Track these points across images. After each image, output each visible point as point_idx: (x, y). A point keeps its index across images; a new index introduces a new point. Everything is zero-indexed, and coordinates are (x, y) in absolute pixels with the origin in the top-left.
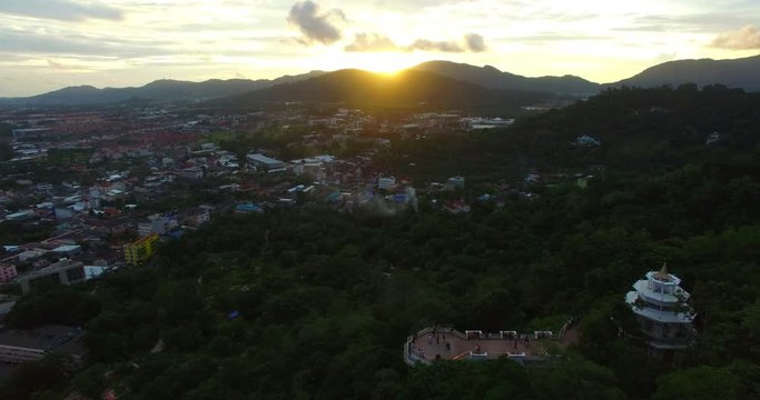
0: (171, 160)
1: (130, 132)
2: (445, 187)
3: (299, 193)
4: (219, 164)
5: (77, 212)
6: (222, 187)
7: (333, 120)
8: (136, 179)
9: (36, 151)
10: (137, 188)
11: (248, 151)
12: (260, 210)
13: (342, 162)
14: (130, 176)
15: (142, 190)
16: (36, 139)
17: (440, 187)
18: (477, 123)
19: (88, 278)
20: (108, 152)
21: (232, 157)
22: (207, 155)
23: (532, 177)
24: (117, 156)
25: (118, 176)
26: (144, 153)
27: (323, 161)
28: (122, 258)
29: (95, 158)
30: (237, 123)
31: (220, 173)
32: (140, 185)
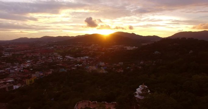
0: (45, 57)
1: (35, 50)
2: (118, 65)
3: (77, 66)
4: (57, 58)
5: (16, 71)
6: (57, 65)
7: (90, 47)
9: (9, 54)
10: (34, 65)
11: (66, 55)
12: (66, 71)
13: (91, 58)
14: (33, 61)
15: (35, 65)
16: (10, 51)
17: (116, 65)
18: (129, 48)
19: (14, 89)
20: (28, 55)
21: (61, 57)
22: (55, 56)
23: (142, 62)
24: (30, 56)
25: (29, 61)
26: (38, 55)
27: (85, 58)
28: (25, 83)
29: (25, 56)
30: (64, 47)
31: (57, 61)
32: (35, 64)
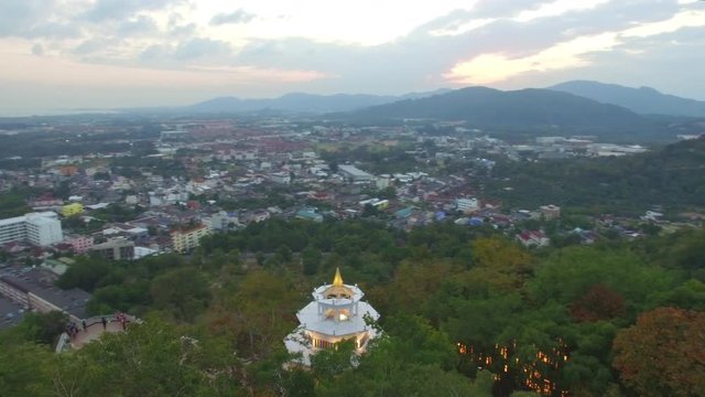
0: (269, 165)
1: (249, 138)
3: (370, 206)
4: (310, 172)
5: (164, 202)
6: (300, 193)
8: (229, 179)
9: (169, 150)
10: (226, 187)
11: (343, 162)
12: (319, 218)
13: (432, 180)
14: (226, 176)
15: (230, 189)
18: (607, 150)
20: (221, 154)
21: (325, 167)
22: (303, 163)
24: (226, 158)
25: (217, 175)
26: (250, 156)
27: (412, 177)
28: (171, 246)
29: (208, 159)
30: (346, 135)
31: (305, 181)
32: (230, 184)
